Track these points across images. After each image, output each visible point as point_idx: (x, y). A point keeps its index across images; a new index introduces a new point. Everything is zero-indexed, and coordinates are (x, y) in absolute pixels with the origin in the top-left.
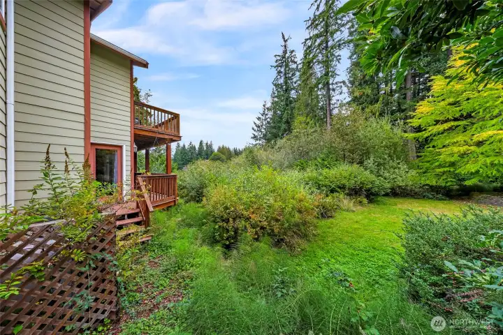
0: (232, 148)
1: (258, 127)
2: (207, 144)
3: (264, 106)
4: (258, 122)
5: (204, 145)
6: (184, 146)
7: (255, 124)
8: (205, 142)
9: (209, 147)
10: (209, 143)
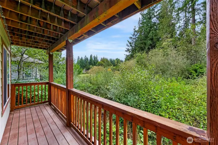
0: (109, 59)
1: (130, 43)
2: (94, 56)
3: (134, 29)
4: (130, 40)
5: (93, 57)
6: (82, 58)
7: (128, 41)
8: (93, 56)
9: (96, 58)
10: (95, 56)
